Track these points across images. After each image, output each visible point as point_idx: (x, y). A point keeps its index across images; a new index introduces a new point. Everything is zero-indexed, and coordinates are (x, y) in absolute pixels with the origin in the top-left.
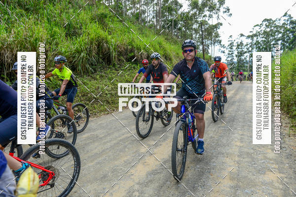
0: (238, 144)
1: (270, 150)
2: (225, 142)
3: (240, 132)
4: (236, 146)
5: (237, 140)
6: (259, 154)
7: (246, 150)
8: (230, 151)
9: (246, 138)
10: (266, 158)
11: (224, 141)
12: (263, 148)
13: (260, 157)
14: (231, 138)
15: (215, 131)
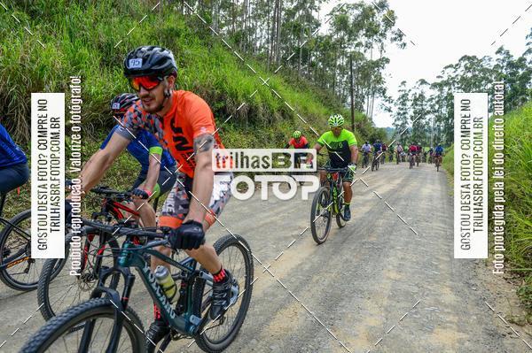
0: (393, 275)
1: (448, 289)
2: (369, 271)
3: (400, 255)
4: (389, 278)
5: (391, 267)
6: (427, 295)
7: (405, 287)
8: (376, 287)
9: (409, 264)
10: (438, 302)
11: (369, 269)
12: (435, 285)
13: (429, 300)
14: (381, 264)
15: (355, 249)
